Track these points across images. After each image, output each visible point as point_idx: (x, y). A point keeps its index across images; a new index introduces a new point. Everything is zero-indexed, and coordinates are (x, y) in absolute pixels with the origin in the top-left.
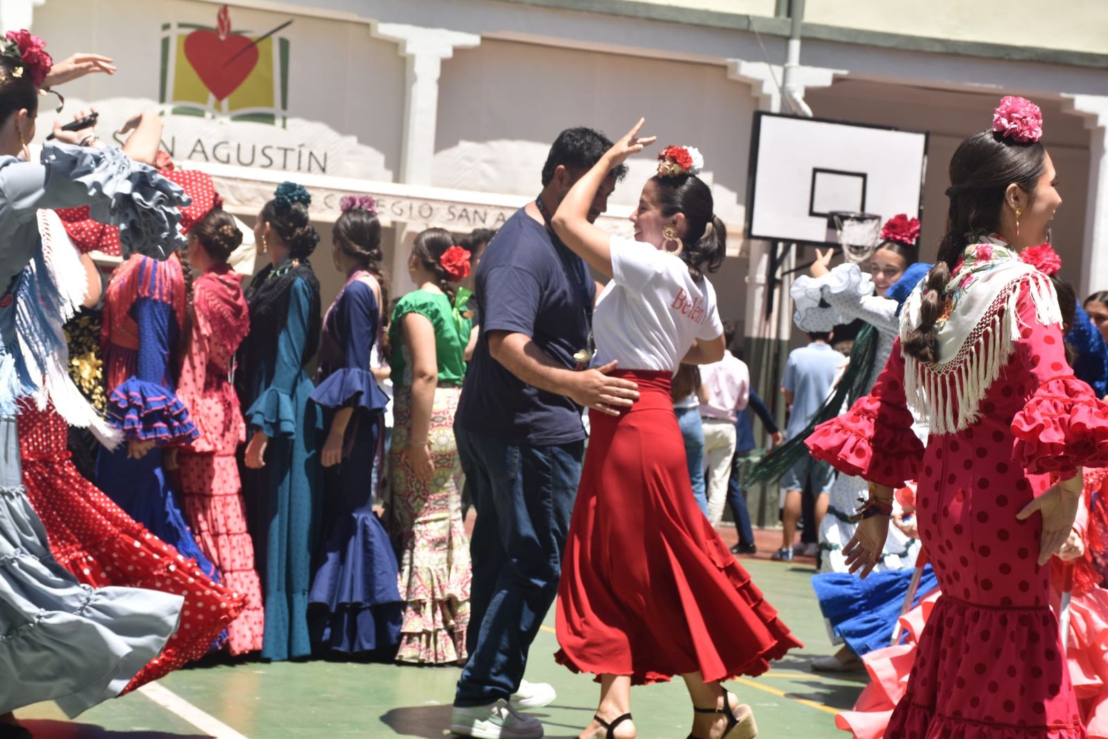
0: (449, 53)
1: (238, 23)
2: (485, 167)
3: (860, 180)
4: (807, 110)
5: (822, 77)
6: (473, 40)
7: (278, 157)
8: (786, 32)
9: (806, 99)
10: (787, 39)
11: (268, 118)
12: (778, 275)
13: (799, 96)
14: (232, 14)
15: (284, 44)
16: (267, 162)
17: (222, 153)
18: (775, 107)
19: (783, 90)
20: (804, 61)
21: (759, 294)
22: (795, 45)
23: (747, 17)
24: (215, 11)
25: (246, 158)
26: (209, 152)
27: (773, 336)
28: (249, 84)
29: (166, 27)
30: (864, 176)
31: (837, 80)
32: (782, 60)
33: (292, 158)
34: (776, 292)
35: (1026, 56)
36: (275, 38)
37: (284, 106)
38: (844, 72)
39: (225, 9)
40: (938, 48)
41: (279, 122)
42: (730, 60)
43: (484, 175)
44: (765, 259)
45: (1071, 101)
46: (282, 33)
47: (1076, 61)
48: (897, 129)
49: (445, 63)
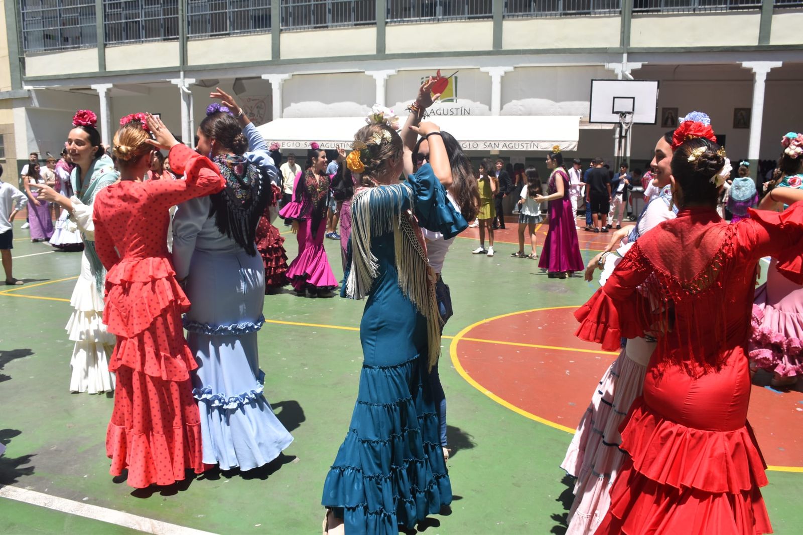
0: (503, 74)
1: (442, 74)
2: (520, 107)
3: (632, 100)
4: (632, 78)
5: (638, 65)
6: (510, 69)
7: (455, 111)
8: (622, 52)
9: (631, 74)
10: (623, 53)
11: (452, 100)
12: (623, 134)
13: (628, 73)
14: (440, 71)
15: (456, 78)
16: (452, 113)
17: (439, 112)
18: (620, 77)
19: (622, 72)
20: (629, 60)
21: (617, 141)
22: (625, 56)
23: (606, 48)
24: (436, 71)
25: (446, 113)
26: (435, 112)
27: (623, 155)
28: (446, 91)
29: (422, 78)
30: (634, 98)
31: (643, 65)
32: (620, 61)
33: (459, 111)
34: (623, 141)
35: (720, 49)
36: (453, 77)
37: (456, 96)
38: (646, 63)
39: (439, 71)
40: (683, 50)
41: (455, 101)
42: (602, 64)
43: (521, 110)
44: (618, 129)
45: (742, 64)
46: (455, 75)
47: (741, 49)
48: (646, 81)
49: (502, 77)
